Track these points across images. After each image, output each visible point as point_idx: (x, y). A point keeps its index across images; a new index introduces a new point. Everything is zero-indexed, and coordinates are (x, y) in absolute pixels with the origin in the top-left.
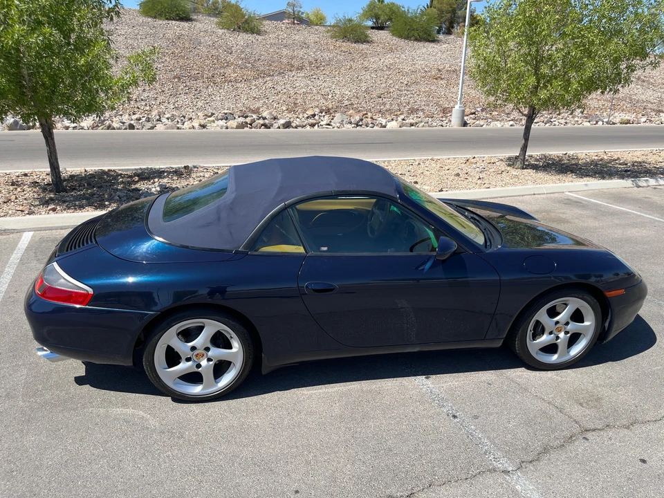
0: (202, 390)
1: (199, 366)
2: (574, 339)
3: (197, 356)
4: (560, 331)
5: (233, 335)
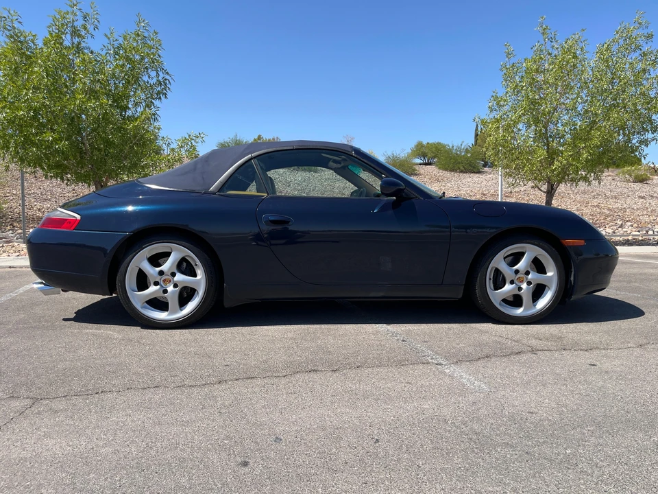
0: (168, 315)
1: (165, 291)
2: (538, 291)
3: (164, 281)
4: (522, 281)
5: (198, 263)
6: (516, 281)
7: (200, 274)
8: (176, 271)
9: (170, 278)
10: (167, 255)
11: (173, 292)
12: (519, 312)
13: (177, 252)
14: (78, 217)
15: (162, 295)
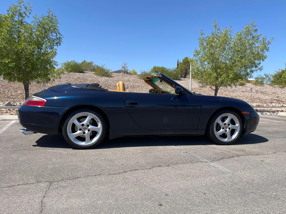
0: (85, 143)
1: (84, 133)
2: (233, 132)
3: (84, 128)
4: (227, 128)
5: (99, 120)
6: (224, 128)
7: (100, 125)
8: (89, 124)
9: (87, 127)
10: (86, 117)
11: (88, 133)
12: (226, 140)
13: (90, 116)
14: (45, 101)
15: (83, 134)
